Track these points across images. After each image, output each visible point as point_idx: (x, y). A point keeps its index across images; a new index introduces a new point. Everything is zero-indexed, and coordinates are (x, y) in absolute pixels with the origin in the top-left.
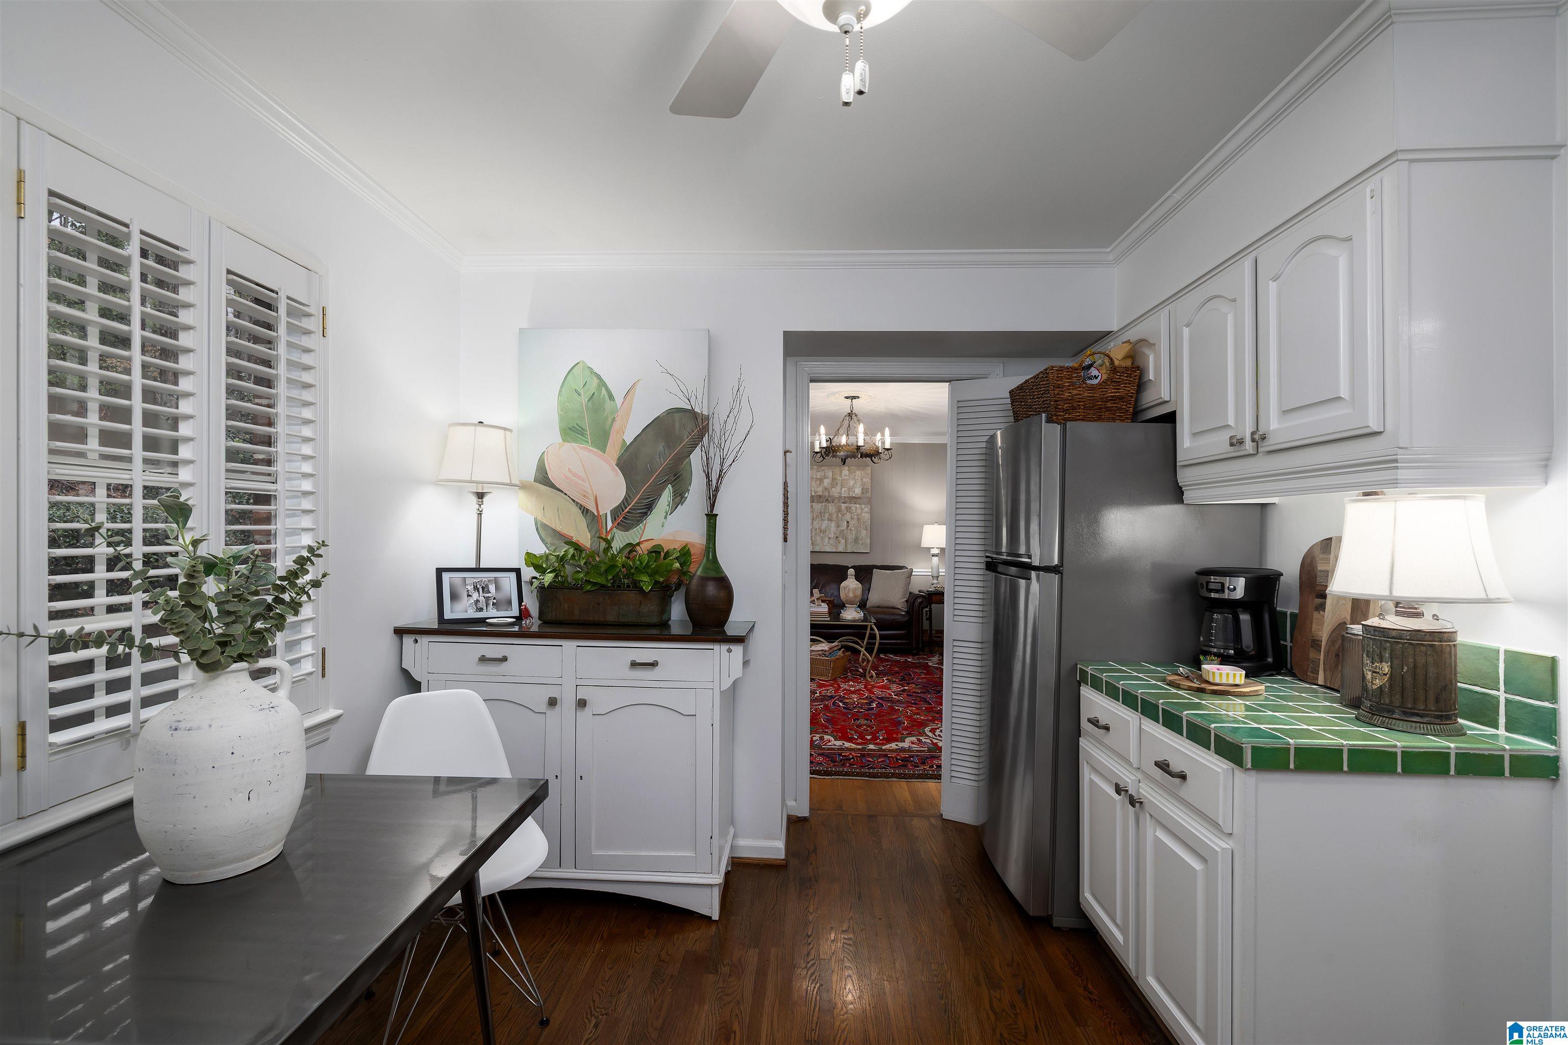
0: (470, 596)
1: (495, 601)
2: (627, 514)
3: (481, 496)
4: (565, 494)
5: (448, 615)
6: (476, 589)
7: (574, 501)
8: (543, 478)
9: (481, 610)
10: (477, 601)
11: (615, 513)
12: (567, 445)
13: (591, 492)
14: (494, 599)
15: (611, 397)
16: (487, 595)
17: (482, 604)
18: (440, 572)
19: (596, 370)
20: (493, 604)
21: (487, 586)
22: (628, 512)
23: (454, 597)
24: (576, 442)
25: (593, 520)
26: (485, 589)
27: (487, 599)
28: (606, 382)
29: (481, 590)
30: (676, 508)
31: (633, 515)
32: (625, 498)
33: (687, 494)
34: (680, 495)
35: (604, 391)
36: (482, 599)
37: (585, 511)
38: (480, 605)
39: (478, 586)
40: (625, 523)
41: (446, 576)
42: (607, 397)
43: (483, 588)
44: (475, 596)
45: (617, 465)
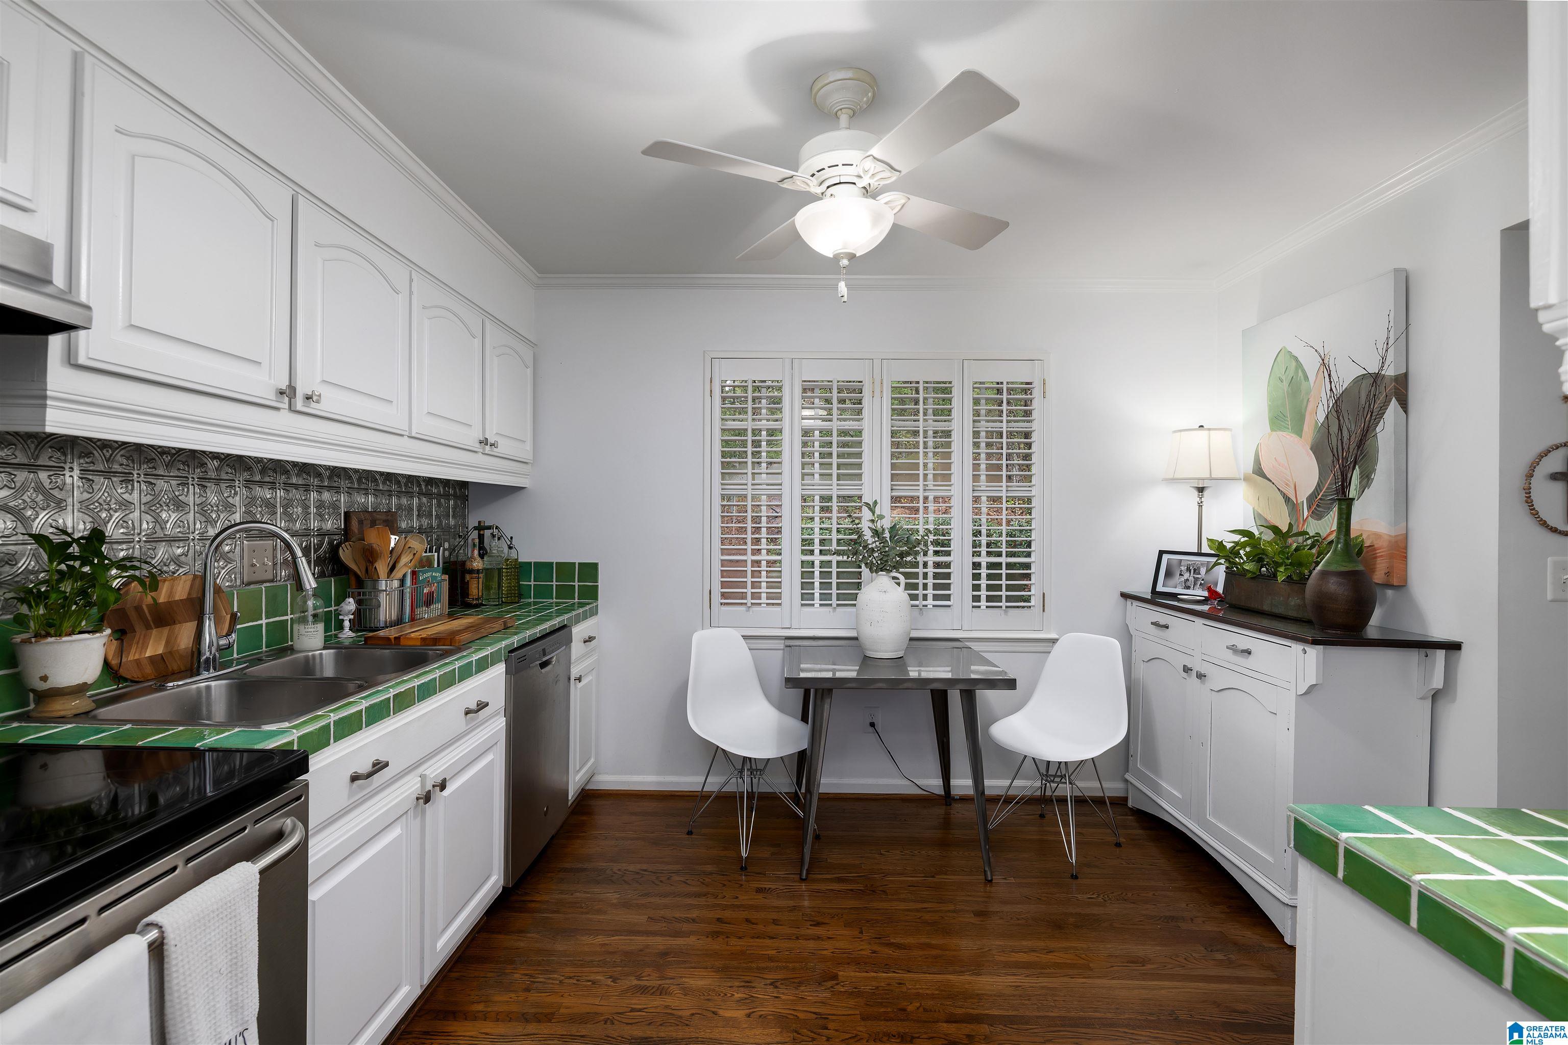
0: (1182, 575)
1: (1203, 582)
2: (1320, 501)
3: (1201, 490)
4: (1273, 483)
5: (1160, 588)
6: (1188, 570)
7: (1279, 489)
8: (1259, 471)
9: (1188, 588)
10: (1187, 580)
11: (1310, 499)
12: (1274, 433)
13: (1291, 480)
14: (1203, 580)
15: (1306, 378)
16: (1197, 576)
17: (1191, 583)
18: (1161, 553)
19: (1294, 353)
20: (1201, 584)
21: (1199, 568)
22: (1320, 499)
23: (1169, 574)
24: (1280, 430)
25: (1293, 508)
26: (1197, 571)
27: (1196, 579)
28: (1302, 363)
29: (1192, 571)
30: (1363, 491)
31: (1325, 502)
32: (1318, 484)
33: (1373, 475)
34: (1367, 476)
35: (1300, 373)
36: (1191, 579)
37: (1287, 499)
38: (1188, 584)
39: (1191, 568)
40: (1318, 511)
41: (1165, 557)
42: (1302, 378)
43: (1195, 570)
44: (1186, 576)
45: (1311, 449)
